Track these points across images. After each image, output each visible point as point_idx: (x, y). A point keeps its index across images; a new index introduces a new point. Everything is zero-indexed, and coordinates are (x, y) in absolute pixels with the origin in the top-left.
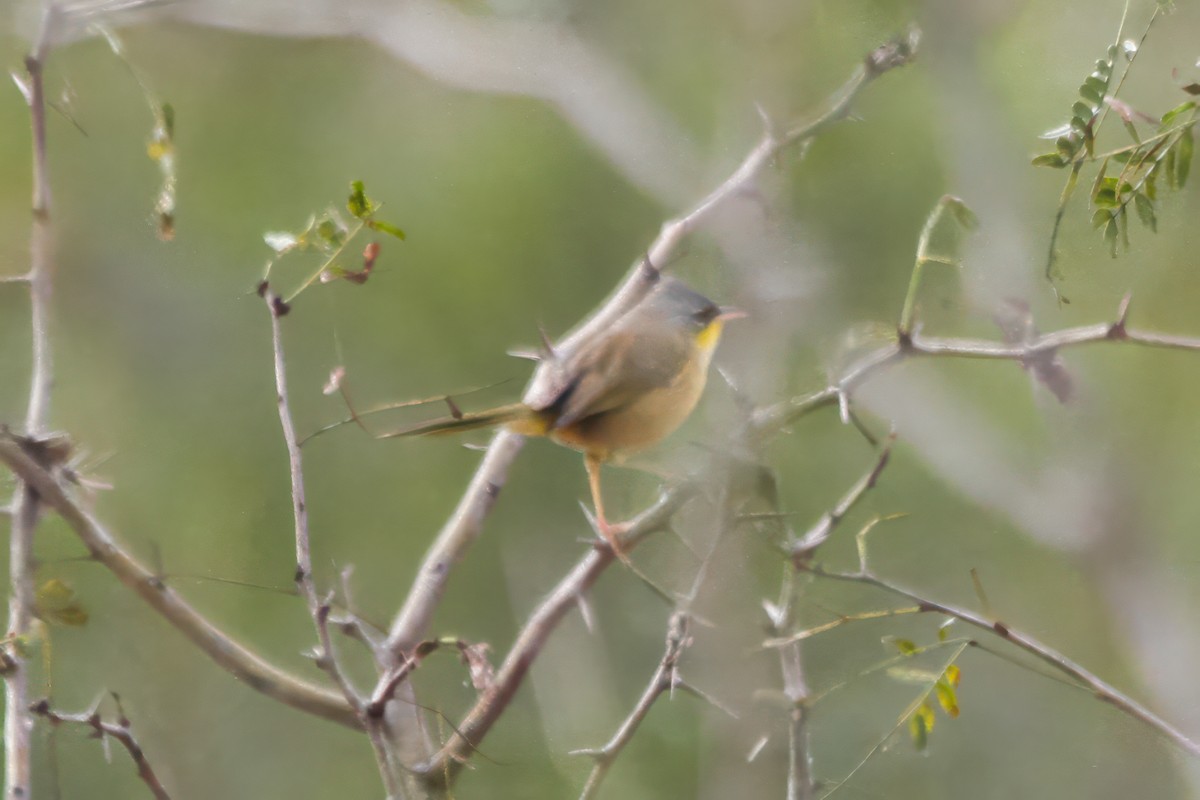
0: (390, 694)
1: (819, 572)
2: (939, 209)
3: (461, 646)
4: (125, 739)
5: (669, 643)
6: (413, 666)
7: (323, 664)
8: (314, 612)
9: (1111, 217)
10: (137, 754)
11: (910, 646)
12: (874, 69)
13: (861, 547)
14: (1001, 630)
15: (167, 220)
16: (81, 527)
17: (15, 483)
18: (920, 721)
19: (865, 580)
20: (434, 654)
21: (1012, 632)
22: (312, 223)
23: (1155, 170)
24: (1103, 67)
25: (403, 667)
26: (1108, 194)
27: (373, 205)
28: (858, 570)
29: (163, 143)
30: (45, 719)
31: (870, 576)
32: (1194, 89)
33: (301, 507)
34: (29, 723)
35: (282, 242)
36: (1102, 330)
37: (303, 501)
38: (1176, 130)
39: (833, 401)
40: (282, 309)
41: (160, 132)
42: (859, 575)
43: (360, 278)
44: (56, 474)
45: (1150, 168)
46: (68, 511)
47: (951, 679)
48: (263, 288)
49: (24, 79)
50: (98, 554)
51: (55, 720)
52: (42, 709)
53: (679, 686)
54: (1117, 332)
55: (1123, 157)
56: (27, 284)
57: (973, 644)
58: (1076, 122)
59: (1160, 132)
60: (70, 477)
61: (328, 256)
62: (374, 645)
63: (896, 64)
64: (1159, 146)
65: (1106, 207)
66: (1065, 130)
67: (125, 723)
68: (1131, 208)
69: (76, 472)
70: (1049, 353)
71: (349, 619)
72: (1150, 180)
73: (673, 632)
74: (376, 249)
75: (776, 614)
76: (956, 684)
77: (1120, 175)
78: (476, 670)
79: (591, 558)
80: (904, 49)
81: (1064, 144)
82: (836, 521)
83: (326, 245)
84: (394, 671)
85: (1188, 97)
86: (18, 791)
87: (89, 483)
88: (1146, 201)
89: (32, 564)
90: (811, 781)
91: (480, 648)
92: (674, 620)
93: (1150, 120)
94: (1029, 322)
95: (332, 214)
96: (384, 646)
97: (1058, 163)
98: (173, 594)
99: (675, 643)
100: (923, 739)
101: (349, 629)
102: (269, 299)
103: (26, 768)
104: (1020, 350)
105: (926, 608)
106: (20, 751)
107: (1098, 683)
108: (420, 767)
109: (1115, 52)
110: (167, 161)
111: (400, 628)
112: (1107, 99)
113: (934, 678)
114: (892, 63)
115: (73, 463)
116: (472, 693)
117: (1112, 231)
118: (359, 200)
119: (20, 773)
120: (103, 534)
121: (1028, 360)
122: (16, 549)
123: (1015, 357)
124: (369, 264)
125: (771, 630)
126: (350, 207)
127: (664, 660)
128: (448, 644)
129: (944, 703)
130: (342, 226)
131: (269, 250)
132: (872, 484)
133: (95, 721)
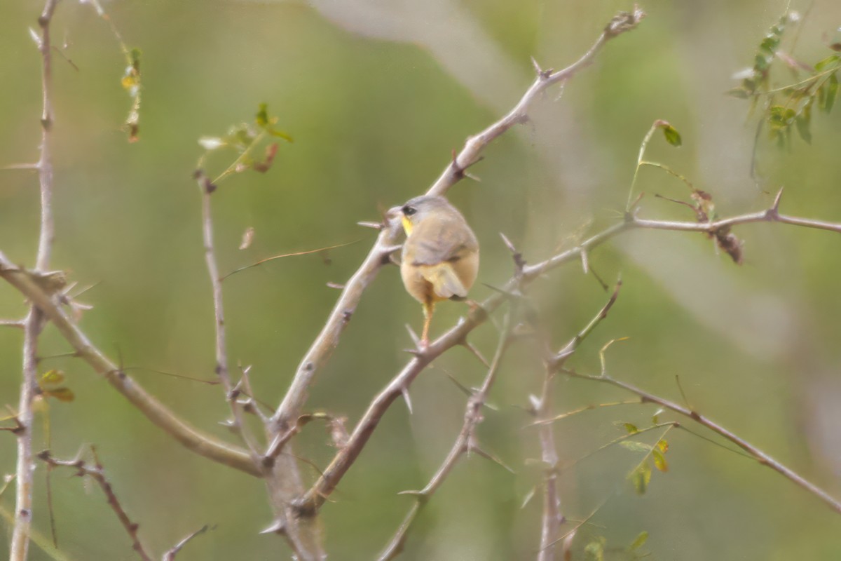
0: (278, 451)
1: (573, 374)
2: (653, 128)
3: (327, 419)
4: (100, 478)
5: (467, 420)
6: (294, 433)
7: (234, 430)
8: (228, 394)
9: (779, 133)
10: (108, 488)
11: (634, 428)
12: (610, 34)
13: (602, 357)
14: (695, 416)
15: (134, 129)
16: (70, 334)
17: (27, 304)
18: (642, 477)
19: (604, 380)
20: (309, 424)
21: (702, 417)
22: (232, 131)
23: (811, 102)
24: (775, 31)
25: (288, 433)
26: (777, 117)
27: (274, 120)
28: (600, 374)
29: (132, 75)
30: (46, 463)
31: (609, 378)
32: (839, 47)
33: (221, 323)
34: (33, 467)
35: (211, 143)
36: (763, 214)
37: (223, 319)
38: (825, 73)
39: (577, 257)
40: (210, 188)
41: (130, 69)
42: (600, 377)
43: (263, 169)
44: (54, 299)
45: (806, 101)
46: (61, 324)
47: (662, 448)
48: (198, 174)
49: (36, 31)
50: (81, 353)
51: (53, 464)
52: (45, 456)
53: (474, 449)
54: (772, 216)
55: (788, 92)
56: (38, 171)
57: (676, 426)
58: (757, 68)
59: (814, 75)
60: (64, 301)
61: (240, 153)
62: (265, 419)
63: (625, 30)
64: (811, 85)
65: (776, 127)
66: (749, 73)
67: (99, 467)
68: (795, 129)
69: (67, 297)
70: (726, 228)
71: (248, 401)
72: (808, 109)
73: (470, 412)
74: (275, 148)
75: (537, 402)
76: (666, 452)
77: (785, 104)
78: (337, 435)
79: (413, 362)
80: (631, 19)
81: (748, 83)
82: (579, 340)
83: (239, 146)
84: (282, 436)
85: (834, 52)
86: (24, 513)
87: (77, 306)
88: (804, 123)
89: (36, 361)
90: (559, 517)
91: (340, 421)
92: (471, 405)
93: (805, 67)
94: (711, 207)
95: (245, 126)
96: (271, 419)
97: (743, 95)
98: (131, 381)
99: (471, 420)
100: (642, 489)
101: (248, 408)
102: (201, 182)
103: (30, 498)
104: (707, 226)
105: (645, 400)
106: (26, 486)
107: (761, 454)
108: (294, 502)
109: (785, 20)
110: (134, 89)
111: (282, 408)
112: (777, 53)
113: (651, 448)
114: (621, 30)
115: (65, 292)
116: (333, 451)
117: (781, 143)
118: (263, 116)
119: (26, 501)
120: (85, 340)
121: (711, 233)
122: (26, 350)
123: (703, 230)
124: (270, 159)
125: (533, 412)
126: (256, 121)
127: (463, 431)
128: (319, 418)
129: (657, 463)
130: (251, 134)
131: (202, 150)
132: (604, 316)
133: (80, 464)
